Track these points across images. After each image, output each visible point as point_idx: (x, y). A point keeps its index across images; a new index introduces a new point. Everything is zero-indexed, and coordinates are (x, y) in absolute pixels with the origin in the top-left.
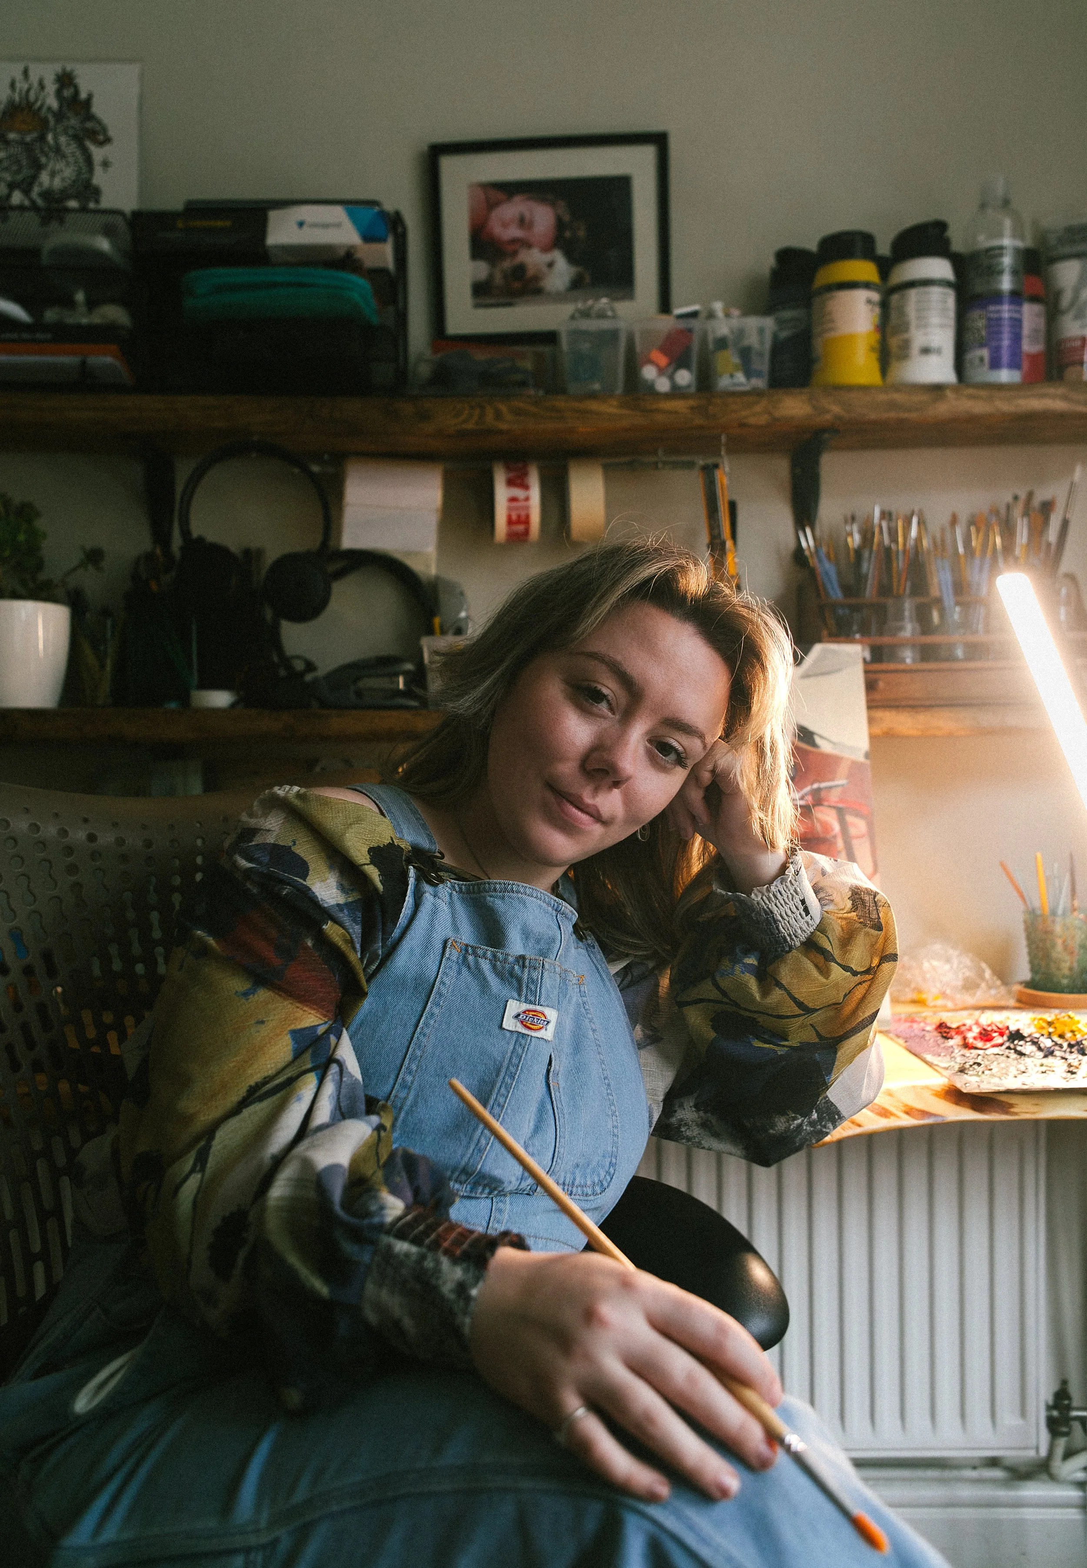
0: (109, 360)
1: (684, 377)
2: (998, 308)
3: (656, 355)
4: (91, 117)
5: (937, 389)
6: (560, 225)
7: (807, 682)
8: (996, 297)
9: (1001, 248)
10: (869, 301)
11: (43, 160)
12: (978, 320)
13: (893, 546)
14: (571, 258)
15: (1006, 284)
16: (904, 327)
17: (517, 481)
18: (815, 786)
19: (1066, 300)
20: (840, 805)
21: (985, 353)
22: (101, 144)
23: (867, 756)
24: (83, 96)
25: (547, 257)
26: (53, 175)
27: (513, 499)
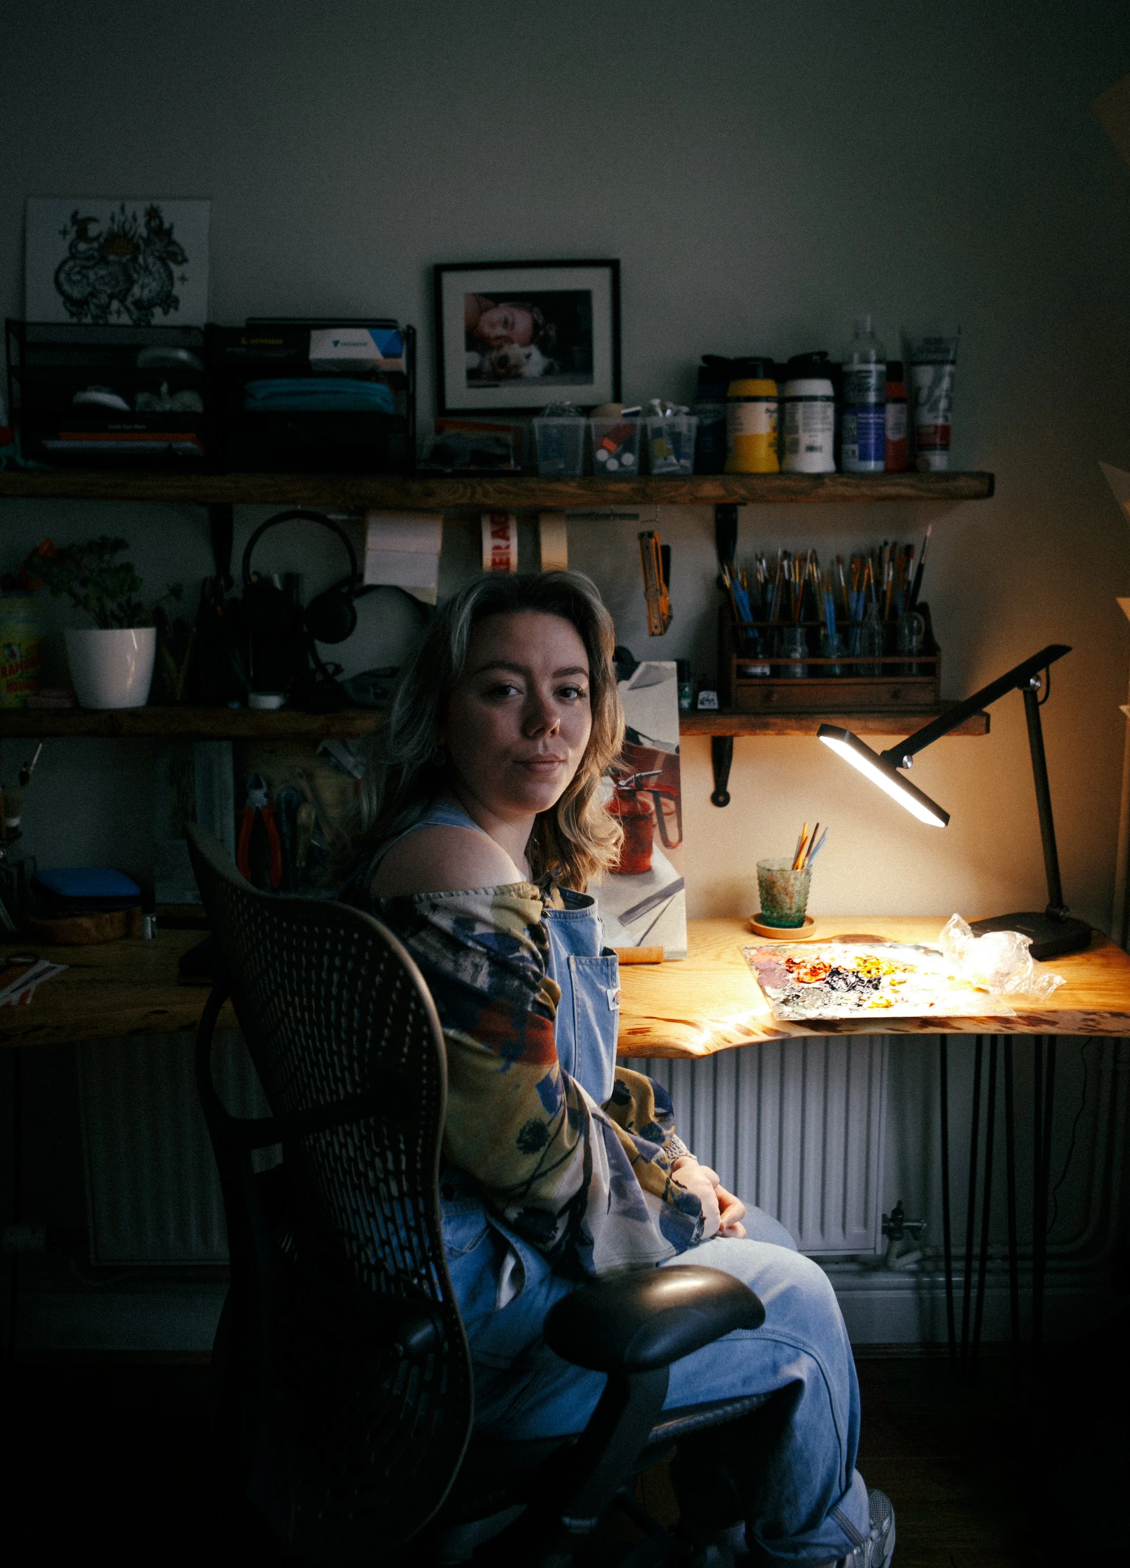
0: (189, 445)
1: (629, 459)
2: (865, 415)
3: (606, 442)
4: (173, 243)
5: (818, 477)
6: (535, 325)
8: (865, 408)
9: (869, 372)
10: (768, 410)
11: (135, 276)
12: (851, 423)
13: (792, 580)
14: (544, 352)
15: (872, 398)
16: (795, 430)
17: (500, 533)
19: (923, 396)
21: (856, 447)
22: (179, 263)
24: (166, 225)
25: (525, 351)
26: (143, 287)
27: (497, 548)
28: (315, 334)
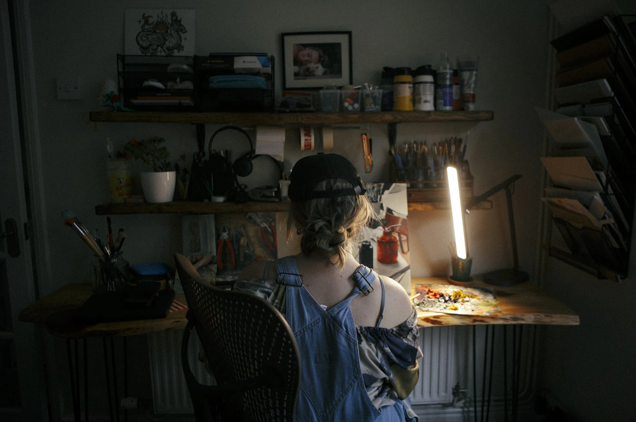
0: (188, 101)
1: (356, 106)
2: (446, 89)
3: (349, 100)
4: (181, 25)
5: (429, 112)
6: (320, 56)
7: (391, 195)
8: (445, 86)
9: (447, 73)
10: (409, 87)
11: (167, 38)
12: (440, 92)
13: (417, 152)
14: (323, 65)
15: (448, 83)
16: (419, 94)
17: (308, 134)
18: (392, 226)
19: (466, 82)
20: (399, 232)
21: (442, 101)
22: (184, 33)
23: (407, 217)
24: (179, 19)
25: (317, 65)
26: (170, 42)
27: (306, 140)
28: (236, 59)
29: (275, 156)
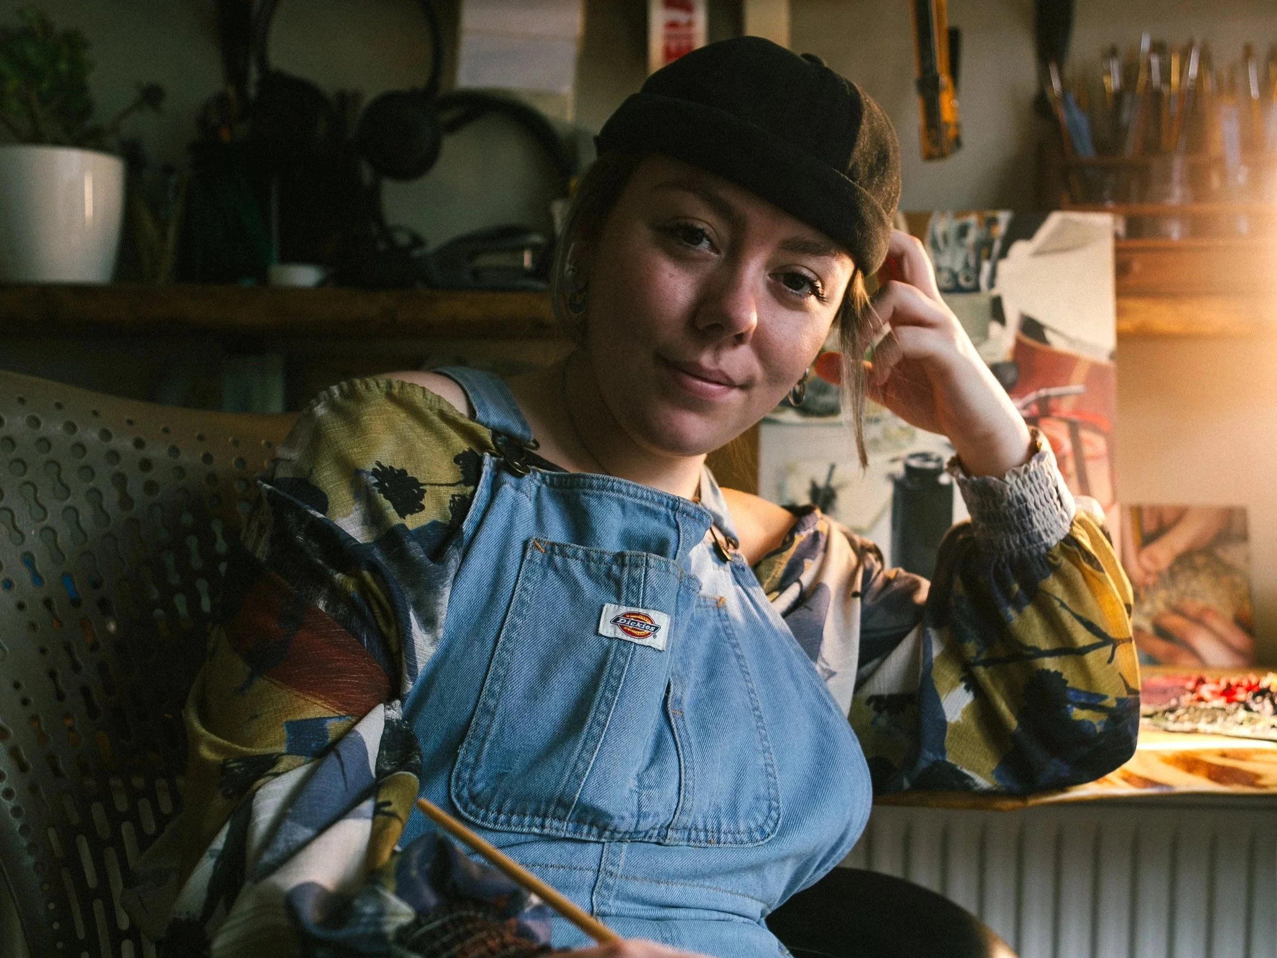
7: (1041, 261)
13: (1165, 90)
17: (678, 2)
18: (1043, 392)
20: (1074, 418)
23: (1112, 356)
27: (672, 25)
29: (538, 95)
